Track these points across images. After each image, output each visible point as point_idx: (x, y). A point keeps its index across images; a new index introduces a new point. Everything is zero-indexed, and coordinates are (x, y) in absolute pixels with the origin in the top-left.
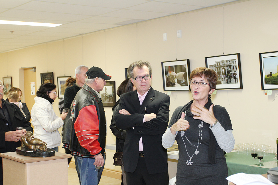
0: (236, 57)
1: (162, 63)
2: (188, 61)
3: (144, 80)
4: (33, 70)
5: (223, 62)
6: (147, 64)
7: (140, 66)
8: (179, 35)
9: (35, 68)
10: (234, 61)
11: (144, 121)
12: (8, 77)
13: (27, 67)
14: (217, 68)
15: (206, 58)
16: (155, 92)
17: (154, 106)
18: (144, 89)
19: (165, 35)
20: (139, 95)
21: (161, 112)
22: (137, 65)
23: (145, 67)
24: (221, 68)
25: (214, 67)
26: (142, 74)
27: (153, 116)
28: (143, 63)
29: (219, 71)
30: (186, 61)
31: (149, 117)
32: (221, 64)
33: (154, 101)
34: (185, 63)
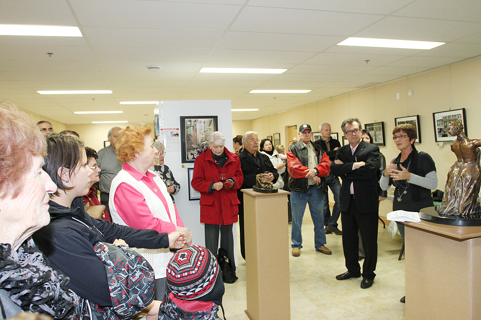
0: (461, 112)
1: (395, 119)
2: (418, 117)
3: (354, 134)
4: (295, 127)
5: (449, 117)
6: (357, 120)
7: (350, 122)
8: (410, 94)
9: (296, 126)
10: (459, 116)
11: (353, 169)
12: (277, 133)
13: (290, 125)
14: (444, 122)
15: (434, 114)
16: (366, 144)
17: (363, 155)
18: (355, 141)
19: (398, 95)
20: (351, 147)
21: (369, 160)
22: (348, 122)
23: (355, 123)
24: (448, 122)
25: (440, 121)
26: (352, 129)
27: (362, 164)
28: (353, 120)
29: (446, 125)
30: (416, 117)
31: (357, 165)
32: (447, 118)
33: (364, 151)
34: (415, 119)
